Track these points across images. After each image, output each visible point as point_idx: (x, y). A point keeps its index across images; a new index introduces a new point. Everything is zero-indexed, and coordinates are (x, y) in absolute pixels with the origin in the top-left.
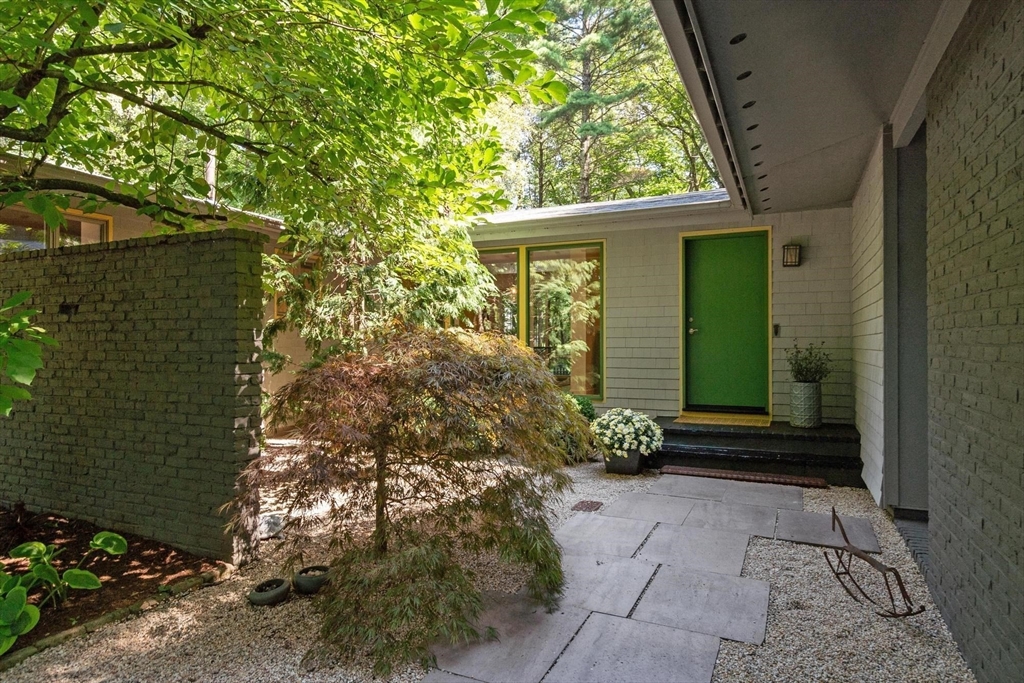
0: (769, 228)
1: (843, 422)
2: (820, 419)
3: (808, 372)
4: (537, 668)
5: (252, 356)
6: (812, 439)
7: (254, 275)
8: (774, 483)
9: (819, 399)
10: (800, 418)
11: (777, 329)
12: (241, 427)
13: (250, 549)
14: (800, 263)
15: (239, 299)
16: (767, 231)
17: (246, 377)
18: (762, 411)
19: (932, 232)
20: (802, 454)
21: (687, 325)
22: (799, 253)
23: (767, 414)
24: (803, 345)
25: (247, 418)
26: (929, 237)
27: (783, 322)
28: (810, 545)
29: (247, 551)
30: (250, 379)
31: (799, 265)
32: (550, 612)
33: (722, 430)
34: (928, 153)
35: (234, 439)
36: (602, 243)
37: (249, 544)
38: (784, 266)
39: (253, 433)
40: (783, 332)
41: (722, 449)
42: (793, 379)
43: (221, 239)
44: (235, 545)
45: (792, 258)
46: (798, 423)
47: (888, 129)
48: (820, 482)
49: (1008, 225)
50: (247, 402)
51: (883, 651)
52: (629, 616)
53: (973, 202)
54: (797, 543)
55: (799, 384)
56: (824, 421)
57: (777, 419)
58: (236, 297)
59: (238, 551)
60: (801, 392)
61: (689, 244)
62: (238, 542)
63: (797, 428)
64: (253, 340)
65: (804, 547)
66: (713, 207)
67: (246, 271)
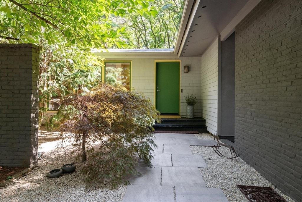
0: (180, 61)
1: (199, 117)
2: (194, 116)
3: (191, 102)
4: (158, 180)
5: (36, 91)
6: (194, 121)
7: (37, 62)
8: (186, 133)
9: (194, 110)
10: (189, 115)
11: (182, 90)
12: (33, 117)
13: (35, 162)
14: (188, 71)
15: (33, 70)
16: (179, 62)
17: (35, 99)
18: (177, 114)
19: (237, 63)
20: (191, 125)
21: (157, 89)
22: (188, 69)
23: (179, 115)
24: (190, 95)
25: (35, 114)
26: (236, 64)
27: (183, 88)
28: (204, 146)
29: (34, 163)
30: (36, 100)
31: (187, 72)
32: (151, 167)
33: (169, 119)
34: (236, 43)
35: (31, 121)
36: (131, 62)
37: (35, 161)
38: (184, 72)
39: (37, 119)
40: (184, 91)
41: (170, 125)
42: (187, 105)
43: (25, 47)
44: (31, 161)
45: (186, 70)
46: (189, 117)
47: (220, 36)
48: (198, 132)
49: (267, 61)
50: (35, 108)
51: (233, 166)
52: (172, 166)
53: (254, 56)
54: (201, 146)
55: (189, 106)
56: (195, 117)
57: (182, 117)
58: (32, 69)
59: (32, 163)
60: (189, 108)
61: (158, 64)
62: (32, 160)
63: (188, 118)
64: (37, 86)
65: (203, 147)
66: (168, 53)
67: (35, 60)
